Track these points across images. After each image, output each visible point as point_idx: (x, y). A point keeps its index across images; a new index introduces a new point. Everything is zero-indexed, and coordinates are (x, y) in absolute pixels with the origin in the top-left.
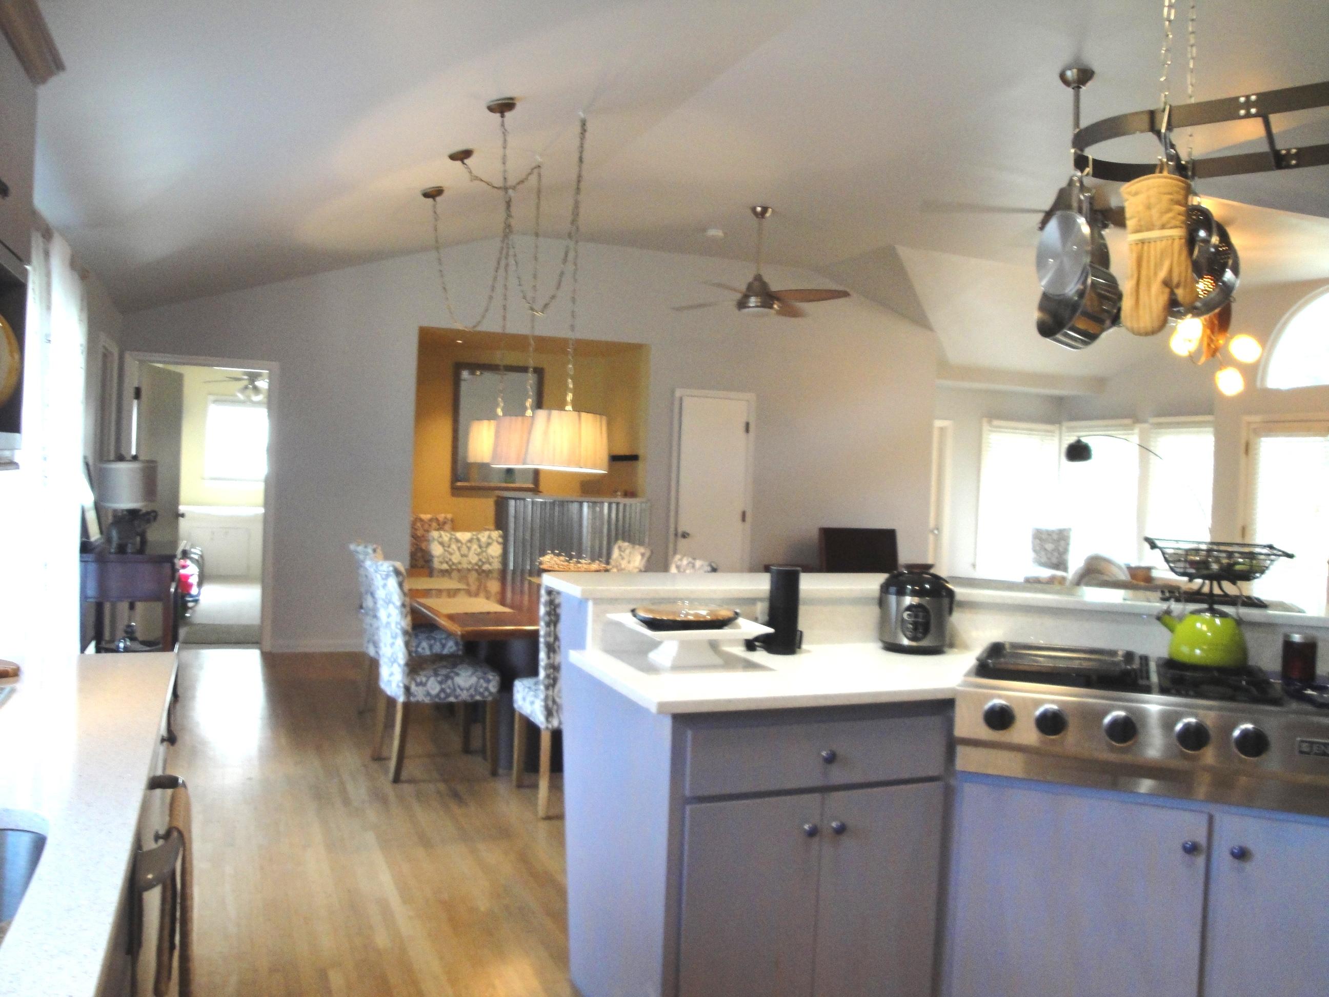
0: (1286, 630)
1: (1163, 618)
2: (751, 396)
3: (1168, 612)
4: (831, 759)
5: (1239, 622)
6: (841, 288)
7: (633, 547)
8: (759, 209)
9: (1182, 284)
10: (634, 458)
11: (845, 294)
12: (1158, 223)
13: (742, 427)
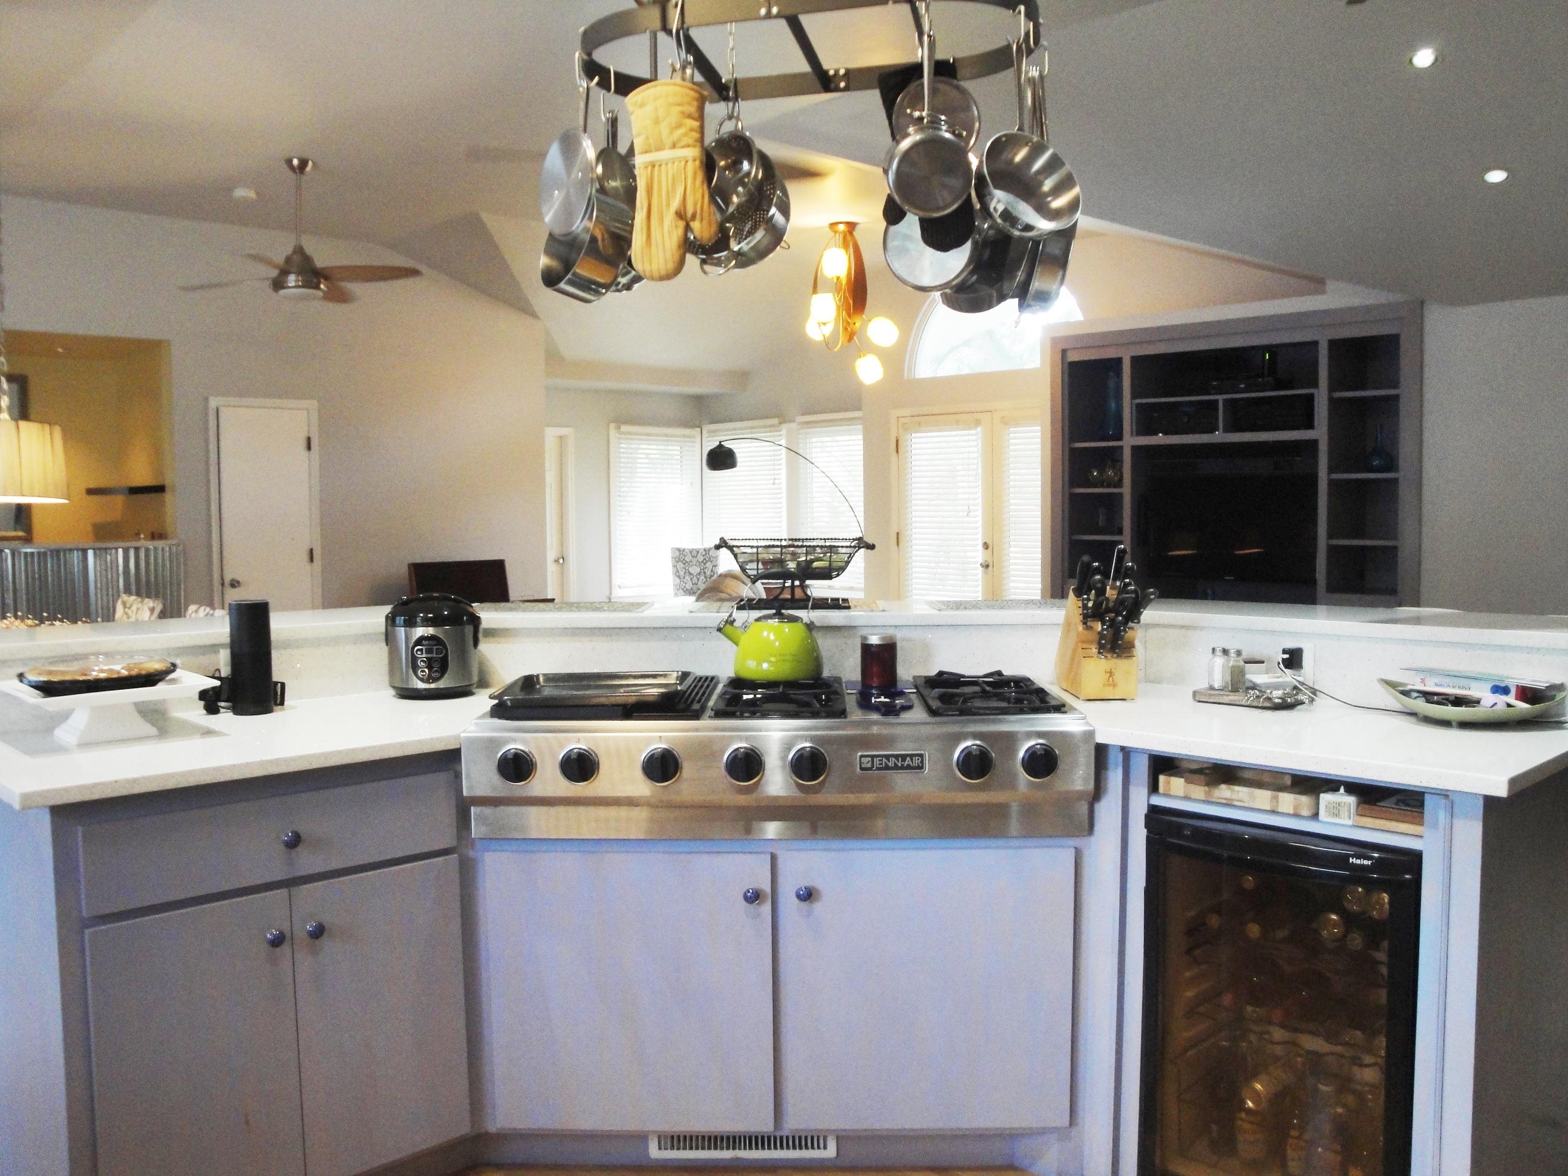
0: (864, 632)
1: (725, 628)
2: (313, 404)
3: (730, 622)
4: (294, 842)
5: (810, 627)
6: (411, 264)
7: (142, 602)
8: (295, 162)
9: (698, 216)
10: (160, 489)
11: (414, 273)
12: (668, 142)
13: (303, 443)
